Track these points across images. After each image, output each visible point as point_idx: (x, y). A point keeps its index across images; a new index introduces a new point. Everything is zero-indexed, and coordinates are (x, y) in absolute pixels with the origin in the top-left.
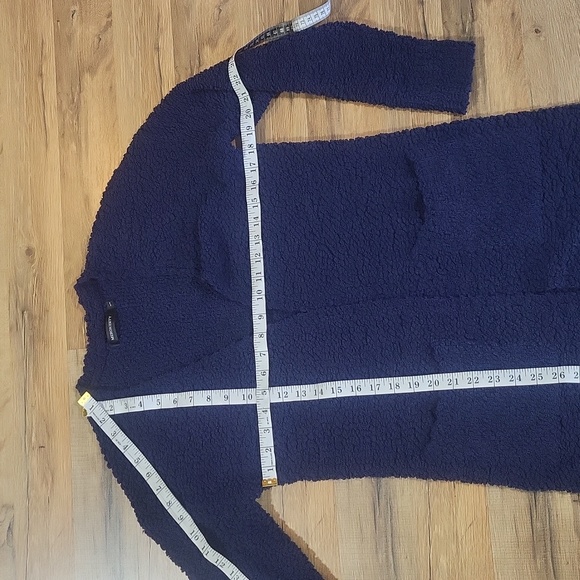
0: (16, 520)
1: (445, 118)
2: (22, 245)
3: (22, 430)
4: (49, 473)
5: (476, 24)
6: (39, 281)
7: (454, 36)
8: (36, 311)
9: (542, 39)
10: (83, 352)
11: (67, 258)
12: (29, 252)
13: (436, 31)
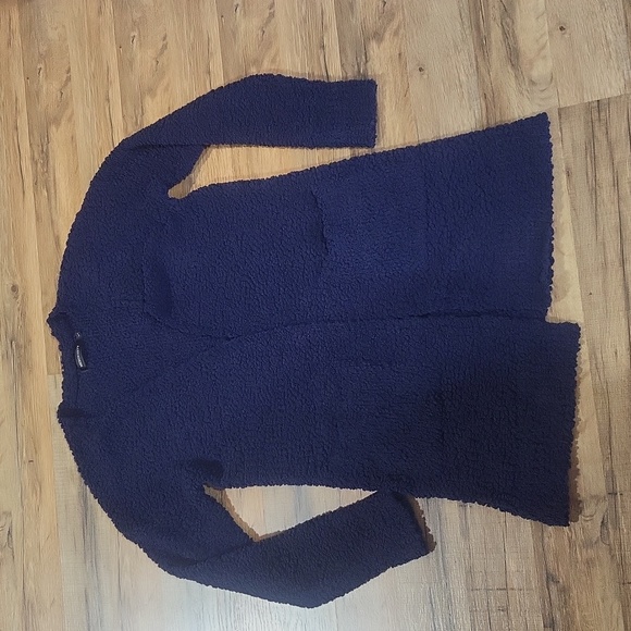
0: (14, 524)
1: (344, 154)
2: (8, 283)
3: (15, 448)
4: (37, 483)
5: (369, 64)
6: (23, 314)
7: (351, 76)
8: (22, 342)
9: (425, 76)
10: (60, 379)
11: (44, 293)
12: (14, 288)
13: (336, 73)
